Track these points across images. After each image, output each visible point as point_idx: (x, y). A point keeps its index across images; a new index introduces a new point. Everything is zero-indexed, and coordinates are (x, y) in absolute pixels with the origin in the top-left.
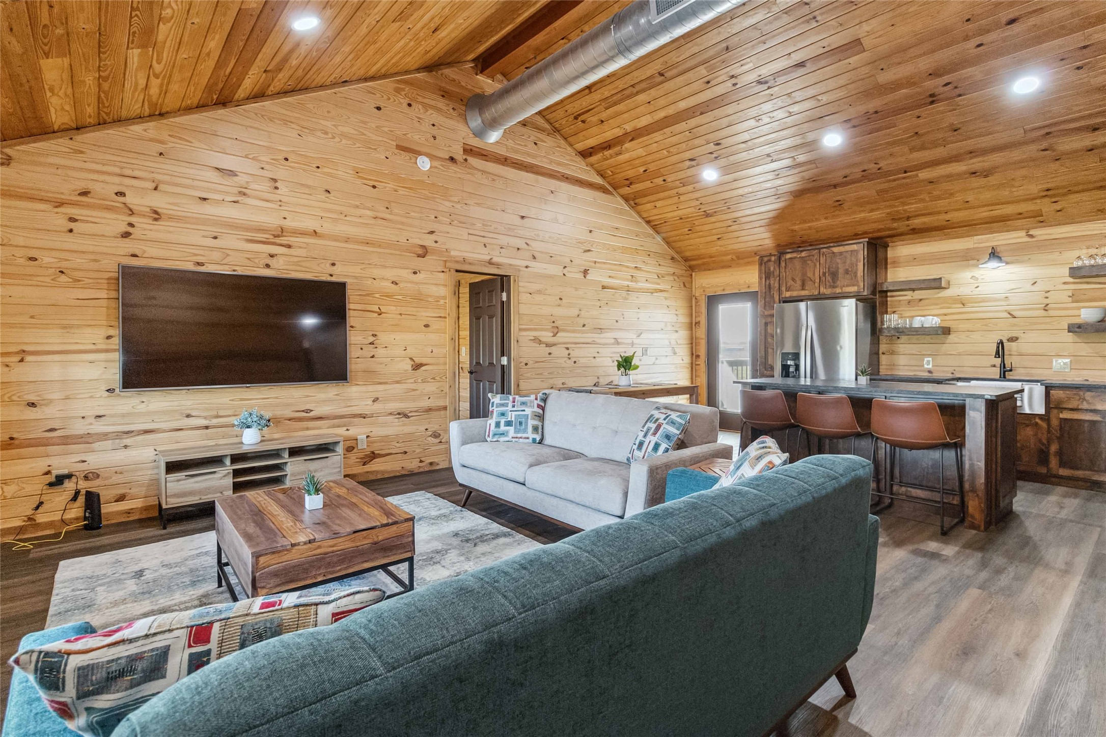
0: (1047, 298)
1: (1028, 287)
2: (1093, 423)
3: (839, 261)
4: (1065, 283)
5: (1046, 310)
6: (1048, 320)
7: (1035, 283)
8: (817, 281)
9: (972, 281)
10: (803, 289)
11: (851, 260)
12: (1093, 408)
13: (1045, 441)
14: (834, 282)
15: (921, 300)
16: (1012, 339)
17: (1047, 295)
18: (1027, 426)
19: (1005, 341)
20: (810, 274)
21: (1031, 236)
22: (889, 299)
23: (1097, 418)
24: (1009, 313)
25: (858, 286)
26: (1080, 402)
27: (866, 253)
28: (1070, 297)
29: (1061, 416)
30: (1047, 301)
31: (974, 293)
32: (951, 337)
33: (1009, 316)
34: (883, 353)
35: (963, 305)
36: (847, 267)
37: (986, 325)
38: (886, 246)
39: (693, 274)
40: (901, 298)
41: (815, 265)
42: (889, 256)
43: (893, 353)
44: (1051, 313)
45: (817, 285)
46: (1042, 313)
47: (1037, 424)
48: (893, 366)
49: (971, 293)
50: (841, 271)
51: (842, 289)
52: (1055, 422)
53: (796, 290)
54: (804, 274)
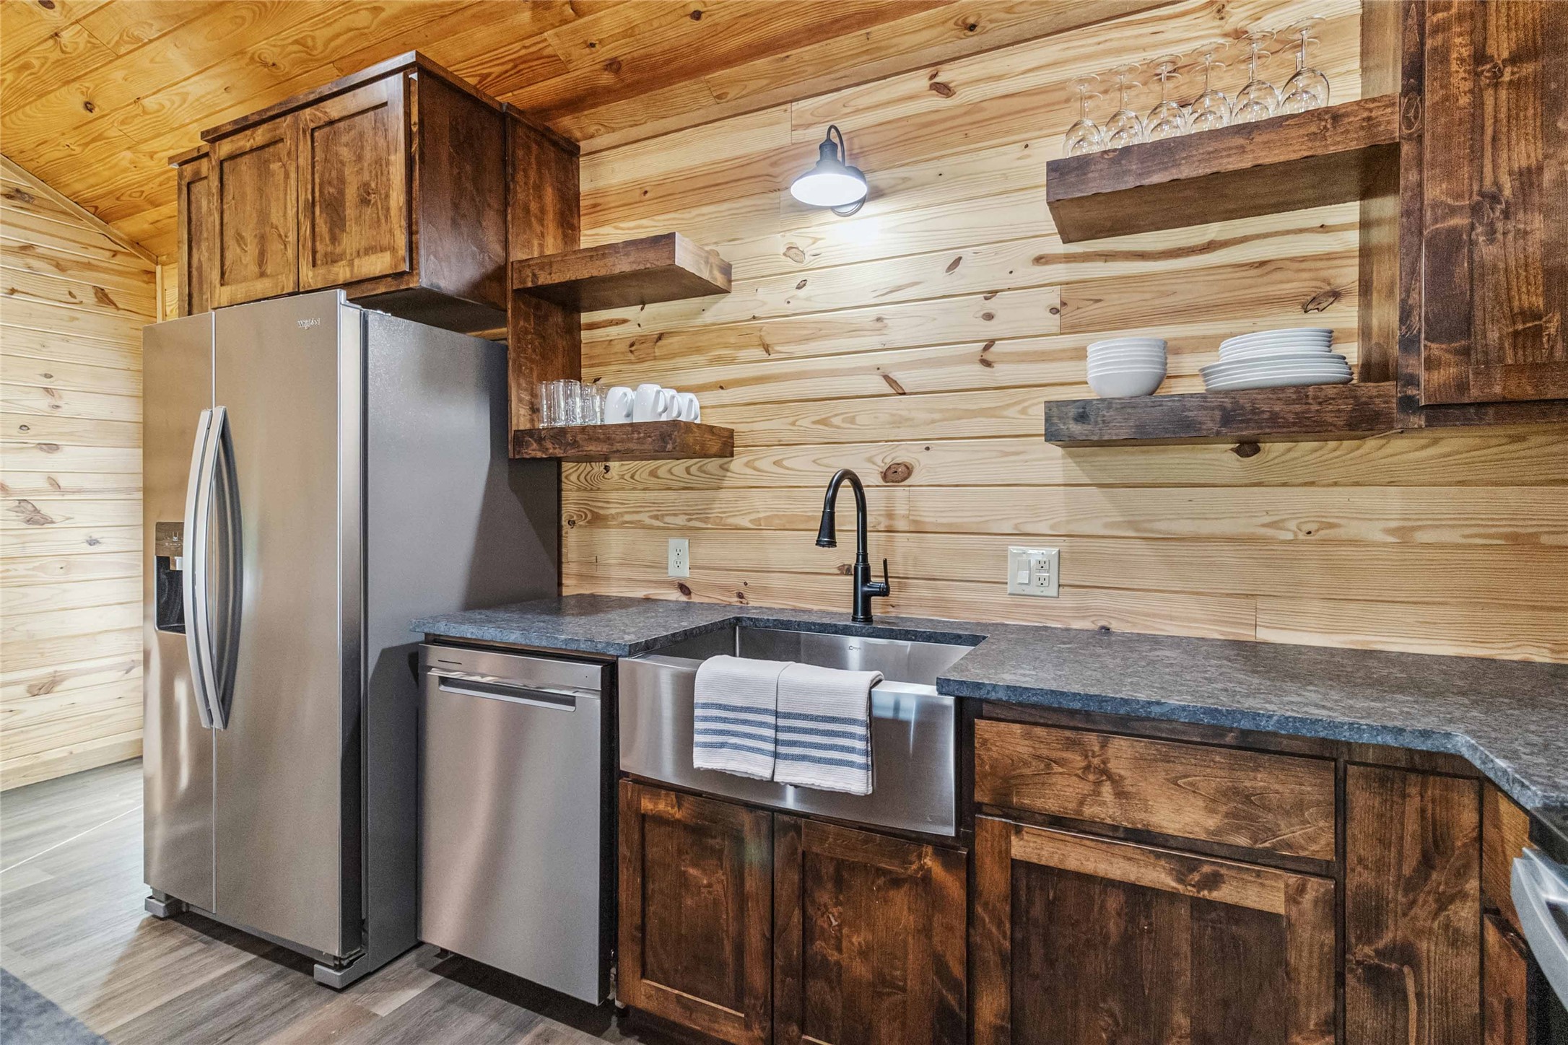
0: (989, 317)
1: (940, 281)
2: (1138, 895)
3: (345, 153)
4: (1039, 260)
5: (987, 363)
6: (989, 400)
7: (957, 261)
8: (292, 237)
9: (789, 264)
10: (263, 275)
11: (375, 148)
12: (1138, 818)
13: (958, 971)
14: (334, 239)
15: (660, 337)
16: (896, 474)
17: (991, 306)
18: (896, 882)
19: (870, 478)
20: (275, 217)
21: (944, 89)
22: (585, 335)
23: (1157, 876)
24: (886, 377)
25: (393, 250)
26: (1086, 788)
27: (415, 118)
28: (1054, 311)
29: (1021, 848)
30: (990, 330)
31: (795, 306)
32: (737, 464)
33: (886, 388)
34: (572, 523)
35: (767, 349)
36: (366, 177)
37: (824, 422)
38: (568, 152)
39: (159, 268)
40: (612, 331)
41: (287, 176)
42: (584, 186)
43: (596, 520)
44: (1004, 373)
45: (290, 253)
46: (976, 374)
47: (926, 880)
48: (592, 563)
49: (789, 309)
50: (351, 193)
51: (351, 263)
52: (993, 879)
53: (245, 279)
54: (263, 217)
